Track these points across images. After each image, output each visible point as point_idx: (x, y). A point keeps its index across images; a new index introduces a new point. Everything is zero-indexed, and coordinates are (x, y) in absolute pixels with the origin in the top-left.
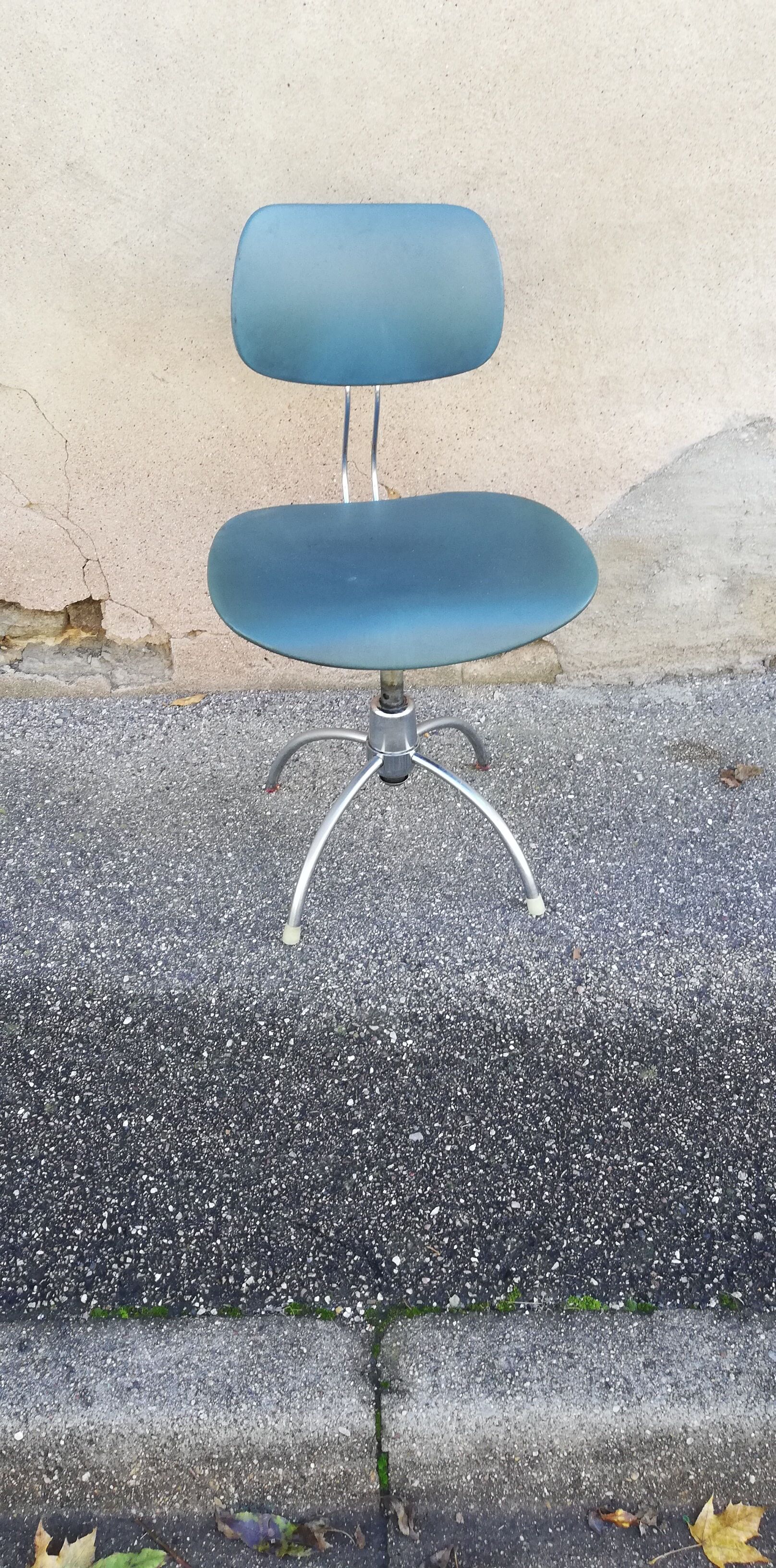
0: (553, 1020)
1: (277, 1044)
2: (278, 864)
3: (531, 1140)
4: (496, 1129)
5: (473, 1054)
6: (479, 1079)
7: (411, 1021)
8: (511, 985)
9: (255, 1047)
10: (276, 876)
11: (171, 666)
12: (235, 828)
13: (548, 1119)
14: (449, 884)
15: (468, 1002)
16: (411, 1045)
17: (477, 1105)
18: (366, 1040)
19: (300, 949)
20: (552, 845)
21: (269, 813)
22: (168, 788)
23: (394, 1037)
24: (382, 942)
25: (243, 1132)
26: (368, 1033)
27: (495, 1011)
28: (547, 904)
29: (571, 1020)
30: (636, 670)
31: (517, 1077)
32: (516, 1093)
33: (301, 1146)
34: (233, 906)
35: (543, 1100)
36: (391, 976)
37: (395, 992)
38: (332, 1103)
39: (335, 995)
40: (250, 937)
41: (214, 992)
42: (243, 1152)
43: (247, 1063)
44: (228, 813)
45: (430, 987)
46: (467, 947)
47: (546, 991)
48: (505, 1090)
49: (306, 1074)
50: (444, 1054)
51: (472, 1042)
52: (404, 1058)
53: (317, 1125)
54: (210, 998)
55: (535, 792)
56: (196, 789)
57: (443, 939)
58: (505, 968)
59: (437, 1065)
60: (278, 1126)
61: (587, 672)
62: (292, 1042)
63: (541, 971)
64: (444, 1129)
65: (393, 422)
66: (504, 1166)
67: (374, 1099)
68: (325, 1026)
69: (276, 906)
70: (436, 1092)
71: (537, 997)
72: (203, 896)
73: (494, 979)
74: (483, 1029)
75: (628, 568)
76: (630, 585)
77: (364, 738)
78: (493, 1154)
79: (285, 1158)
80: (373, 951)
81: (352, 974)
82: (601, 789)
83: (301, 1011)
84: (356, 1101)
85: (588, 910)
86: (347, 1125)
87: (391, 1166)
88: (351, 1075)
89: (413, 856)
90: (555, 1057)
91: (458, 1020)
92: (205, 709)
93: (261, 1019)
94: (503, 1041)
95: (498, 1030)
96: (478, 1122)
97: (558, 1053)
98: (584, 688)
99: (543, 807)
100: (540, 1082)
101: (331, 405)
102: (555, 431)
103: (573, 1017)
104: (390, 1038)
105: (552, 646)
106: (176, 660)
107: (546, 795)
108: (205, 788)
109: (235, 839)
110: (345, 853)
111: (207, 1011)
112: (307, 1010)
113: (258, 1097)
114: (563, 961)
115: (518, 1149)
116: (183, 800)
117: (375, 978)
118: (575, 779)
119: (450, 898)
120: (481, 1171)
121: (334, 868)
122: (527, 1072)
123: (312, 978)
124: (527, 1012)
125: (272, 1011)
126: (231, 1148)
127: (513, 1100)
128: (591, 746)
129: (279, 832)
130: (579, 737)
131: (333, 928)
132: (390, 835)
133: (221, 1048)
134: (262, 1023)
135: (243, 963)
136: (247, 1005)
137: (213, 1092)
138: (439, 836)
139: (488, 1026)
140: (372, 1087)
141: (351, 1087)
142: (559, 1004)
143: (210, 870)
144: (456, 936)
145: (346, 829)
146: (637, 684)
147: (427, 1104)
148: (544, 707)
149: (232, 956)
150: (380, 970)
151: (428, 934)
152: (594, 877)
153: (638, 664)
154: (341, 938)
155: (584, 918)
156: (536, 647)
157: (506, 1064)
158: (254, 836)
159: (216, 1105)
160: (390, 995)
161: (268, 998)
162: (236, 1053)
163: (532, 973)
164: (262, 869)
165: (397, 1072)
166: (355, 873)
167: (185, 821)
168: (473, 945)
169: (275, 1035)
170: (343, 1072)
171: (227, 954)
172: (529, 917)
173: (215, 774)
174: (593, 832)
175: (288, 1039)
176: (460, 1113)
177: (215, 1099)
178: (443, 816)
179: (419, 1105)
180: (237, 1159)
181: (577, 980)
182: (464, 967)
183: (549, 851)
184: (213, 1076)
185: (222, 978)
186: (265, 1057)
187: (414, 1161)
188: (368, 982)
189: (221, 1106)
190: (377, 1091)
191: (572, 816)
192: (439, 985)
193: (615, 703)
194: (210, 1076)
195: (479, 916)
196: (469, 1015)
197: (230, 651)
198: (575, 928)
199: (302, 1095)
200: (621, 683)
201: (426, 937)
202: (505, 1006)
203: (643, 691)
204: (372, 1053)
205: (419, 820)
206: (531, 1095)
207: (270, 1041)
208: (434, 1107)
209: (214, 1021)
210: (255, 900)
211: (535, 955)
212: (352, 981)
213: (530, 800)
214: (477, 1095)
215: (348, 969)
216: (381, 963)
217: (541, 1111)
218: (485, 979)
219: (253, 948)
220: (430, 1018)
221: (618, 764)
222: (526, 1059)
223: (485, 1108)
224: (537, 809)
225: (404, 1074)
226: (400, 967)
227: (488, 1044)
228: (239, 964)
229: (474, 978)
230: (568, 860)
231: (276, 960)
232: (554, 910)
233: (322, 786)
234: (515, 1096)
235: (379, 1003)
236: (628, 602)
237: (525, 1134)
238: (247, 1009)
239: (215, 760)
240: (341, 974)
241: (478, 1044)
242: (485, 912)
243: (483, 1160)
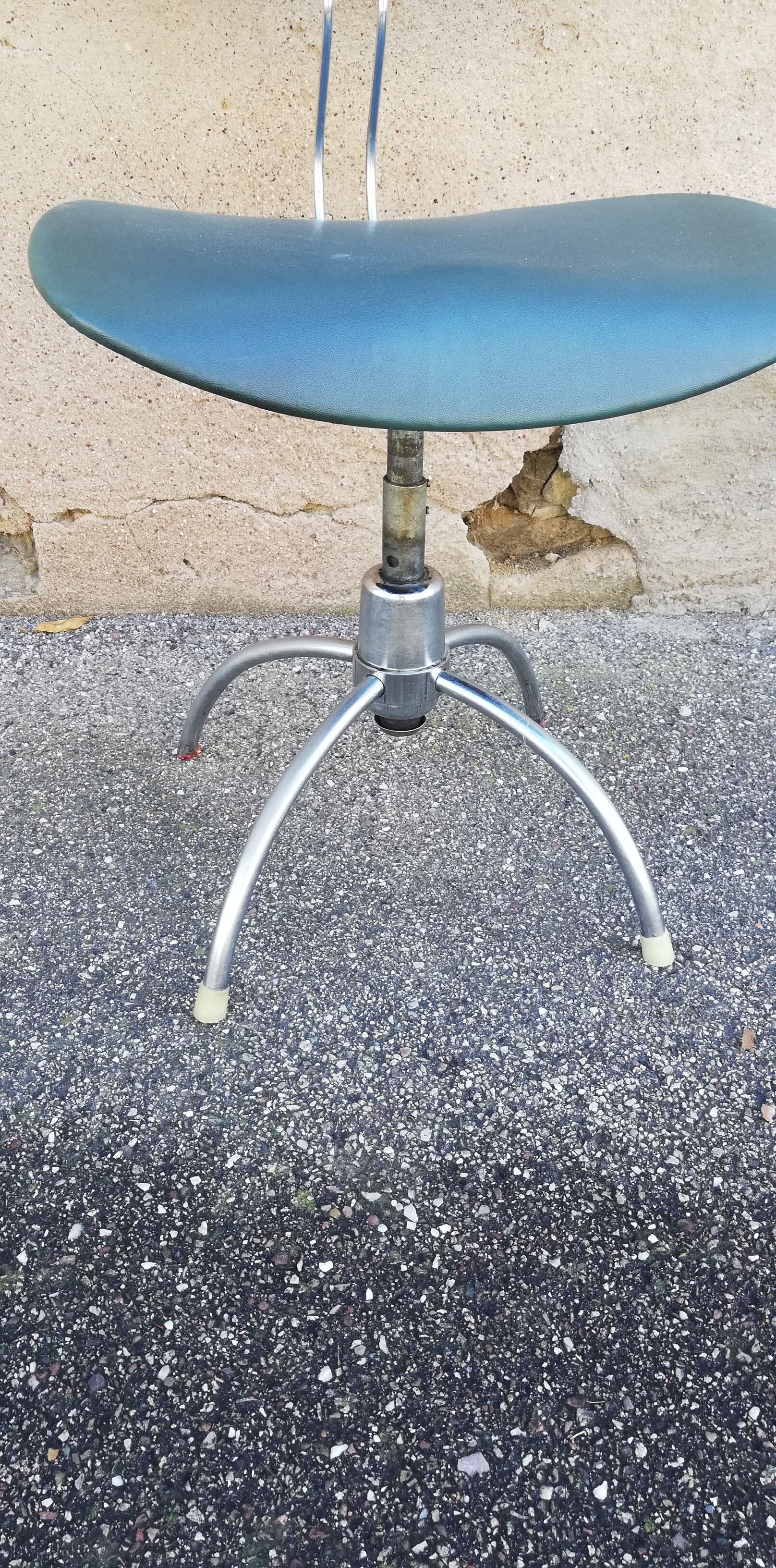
0: (726, 1176)
1: (174, 1234)
2: (192, 875)
3: (726, 1469)
4: (647, 1442)
5: (575, 1255)
6: (596, 1314)
7: (445, 1179)
8: (632, 1102)
9: (127, 1242)
10: (187, 896)
11: (35, 571)
12: (122, 816)
13: (755, 1413)
14: (496, 911)
15: (556, 1140)
16: (448, 1235)
17: (599, 1380)
18: (357, 1224)
19: (226, 1031)
20: (666, 846)
21: (181, 792)
22: (13, 753)
23: (411, 1213)
24: (380, 1017)
25: (87, 1453)
26: (359, 1207)
27: (608, 1158)
28: (676, 945)
29: (761, 1176)
30: (753, 590)
31: (673, 1310)
32: (677, 1347)
33: (216, 1493)
34: (106, 949)
35: (738, 1365)
36: (400, 1086)
37: (410, 1118)
38: (286, 1376)
39: (292, 1124)
40: (133, 1008)
41: (55, 1120)
42: (81, 1509)
43: (107, 1278)
44: (112, 792)
45: (477, 1109)
46: (540, 1027)
47: (702, 1114)
48: (654, 1342)
49: (231, 1304)
50: (518, 1254)
51: (572, 1226)
52: (436, 1265)
53: (251, 1436)
54: (45, 1132)
55: (623, 762)
56: (60, 754)
57: (494, 1012)
58: (616, 1068)
59: (506, 1281)
60: (165, 1438)
61: (679, 592)
62: (203, 1229)
63: (686, 1074)
64: (532, 1443)
65: (398, 140)
66: (679, 1541)
67: (376, 1365)
68: (272, 1193)
69: (186, 950)
70: (508, 1348)
71: (686, 1127)
72: (53, 932)
73: (600, 1092)
74: (589, 1198)
75: (756, 421)
76: (757, 448)
77: (348, 651)
78: (650, 1508)
79: (178, 1526)
80: (365, 1035)
81: (325, 1080)
82: (729, 758)
83: (226, 1160)
84: (339, 1372)
85: (752, 958)
86: (318, 1436)
87: (420, 1547)
88: (327, 1306)
89: (429, 863)
90: (744, 1261)
91: (538, 1181)
92: (88, 637)
93: (143, 1179)
94: (635, 1224)
95: (621, 1199)
96: (605, 1422)
97: (748, 1252)
98: (675, 617)
99: (641, 786)
100: (723, 1321)
101: (294, 102)
102: (662, 169)
103: (764, 1170)
104: (404, 1219)
105: (630, 548)
106: (42, 558)
107: (641, 767)
108: (77, 752)
109: (120, 834)
110: (311, 858)
111: (37, 1161)
112: (236, 1157)
113: (127, 1360)
114: (722, 1055)
115: (702, 1494)
116: (35, 772)
117: (370, 1090)
118: (684, 744)
119: (499, 935)
120: (628, 1557)
121: (291, 882)
122: (693, 1294)
123: (248, 1090)
124: (672, 1160)
125: (166, 1159)
126: (57, 1498)
127: (673, 1367)
128: (700, 696)
129: (198, 823)
130: (679, 682)
131: (289, 990)
132: (388, 828)
133: (57, 1244)
134: (145, 1187)
135: (116, 1059)
136: (118, 1146)
137: (30, 1352)
138: (471, 830)
139: (599, 1192)
140: (370, 1335)
141: (326, 1336)
142: (730, 1141)
143: (71, 885)
144: (516, 1006)
145: (312, 819)
146: (754, 611)
147: (492, 1378)
148: (618, 641)
149: (95, 1046)
150: (378, 1073)
151: (464, 1002)
152: (748, 899)
153: (756, 581)
154: (303, 1009)
155: (745, 973)
156: (604, 551)
157: (647, 1279)
158: (154, 829)
159: (34, 1383)
160: (401, 1126)
161: (160, 1131)
162: (85, 1257)
163: (669, 1079)
164: (164, 884)
165: (423, 1299)
166: (328, 891)
167: (36, 803)
168: (551, 1023)
169: (169, 1214)
170: (308, 1299)
171: (87, 1041)
172: (647, 970)
173: (95, 732)
174: (730, 824)
175: (197, 1223)
176: (563, 1402)
177: (32, 1367)
178: (475, 799)
179: (474, 1382)
180: (67, 1528)
181: (757, 1093)
182: (538, 1066)
183: (663, 857)
184: (34, 1311)
185: (72, 1089)
186: (147, 1265)
187: (473, 1537)
188: (355, 1098)
189: (43, 1385)
190: (383, 1345)
191: (691, 799)
192: (495, 1102)
193: (725, 638)
194: (27, 1310)
195: (555, 968)
196: (560, 1166)
197: (128, 547)
198: (734, 990)
199: (221, 1357)
200: (729, 610)
201: (461, 1008)
202: (627, 1146)
203: (765, 622)
204: (370, 1254)
205: (436, 804)
206: (709, 1352)
207: (161, 1225)
208: (507, 1384)
209: (48, 1181)
210: (149, 940)
211: (668, 1042)
212: (325, 1096)
213: (616, 774)
214: (597, 1355)
215: (318, 1070)
216: (380, 1058)
217: (736, 1392)
218: (581, 1092)
219: (138, 1029)
220: (482, 1173)
221: (748, 722)
222: (687, 1265)
223: (616, 1388)
224: (630, 789)
225: (438, 1304)
226: (416, 1066)
227: (604, 1233)
228: (108, 1061)
229: (559, 1088)
230: (696, 869)
231: (179, 1054)
232: (689, 957)
233: (272, 752)
234: (677, 1355)
235: (379, 1143)
236: (751, 476)
237: (711, 1452)
238: (117, 1155)
239: (97, 711)
240: (304, 1083)
241: (584, 1232)
242: (566, 961)
243: (629, 1527)
